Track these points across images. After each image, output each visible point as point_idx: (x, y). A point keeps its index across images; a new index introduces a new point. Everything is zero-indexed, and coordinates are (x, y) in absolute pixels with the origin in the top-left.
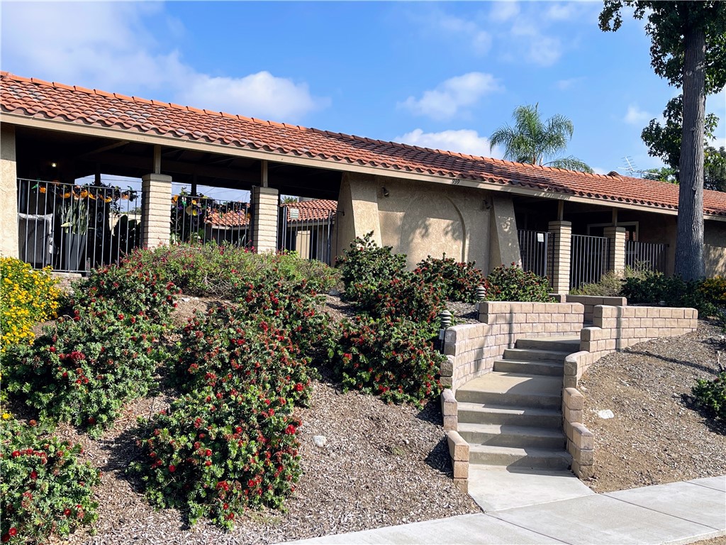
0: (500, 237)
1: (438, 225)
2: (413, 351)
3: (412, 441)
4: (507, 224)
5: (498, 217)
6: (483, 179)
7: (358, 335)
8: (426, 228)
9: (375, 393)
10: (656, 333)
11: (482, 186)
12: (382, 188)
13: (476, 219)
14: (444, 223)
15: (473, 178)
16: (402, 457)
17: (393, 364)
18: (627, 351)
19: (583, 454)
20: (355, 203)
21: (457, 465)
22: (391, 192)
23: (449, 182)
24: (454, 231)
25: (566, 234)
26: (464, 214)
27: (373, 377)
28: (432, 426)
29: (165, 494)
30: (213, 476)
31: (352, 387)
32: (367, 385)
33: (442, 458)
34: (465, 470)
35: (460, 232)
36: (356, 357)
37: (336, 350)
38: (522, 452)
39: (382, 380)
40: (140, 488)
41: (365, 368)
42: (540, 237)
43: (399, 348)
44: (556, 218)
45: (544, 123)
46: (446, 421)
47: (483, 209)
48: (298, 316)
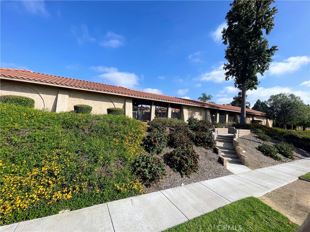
0: (208, 116)
1: (197, 113)
2: (211, 139)
3: (214, 158)
4: (209, 113)
5: (207, 112)
6: (205, 106)
7: (199, 136)
8: (195, 114)
9: (204, 147)
10: (244, 135)
11: (205, 107)
12: (188, 107)
13: (203, 113)
14: (198, 113)
15: (204, 105)
16: (213, 161)
17: (207, 142)
18: (240, 138)
19: (245, 161)
20: (184, 110)
21: (224, 163)
22: (190, 108)
23: (200, 106)
24: (200, 114)
25: (218, 115)
26: (201, 112)
27: (203, 144)
28: (216, 154)
29: (176, 169)
30: (186, 166)
31: (199, 146)
32: (202, 146)
33: (221, 161)
34: (226, 164)
35: (201, 115)
36: (200, 140)
37: (195, 139)
38: (230, 159)
39: (205, 145)
40: (171, 167)
41: (202, 142)
42: (214, 115)
43: (208, 139)
44: (216, 112)
45: (207, 96)
46: (219, 153)
47: (204, 111)
48: (186, 132)
